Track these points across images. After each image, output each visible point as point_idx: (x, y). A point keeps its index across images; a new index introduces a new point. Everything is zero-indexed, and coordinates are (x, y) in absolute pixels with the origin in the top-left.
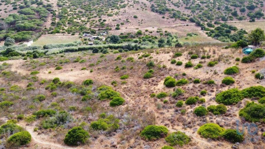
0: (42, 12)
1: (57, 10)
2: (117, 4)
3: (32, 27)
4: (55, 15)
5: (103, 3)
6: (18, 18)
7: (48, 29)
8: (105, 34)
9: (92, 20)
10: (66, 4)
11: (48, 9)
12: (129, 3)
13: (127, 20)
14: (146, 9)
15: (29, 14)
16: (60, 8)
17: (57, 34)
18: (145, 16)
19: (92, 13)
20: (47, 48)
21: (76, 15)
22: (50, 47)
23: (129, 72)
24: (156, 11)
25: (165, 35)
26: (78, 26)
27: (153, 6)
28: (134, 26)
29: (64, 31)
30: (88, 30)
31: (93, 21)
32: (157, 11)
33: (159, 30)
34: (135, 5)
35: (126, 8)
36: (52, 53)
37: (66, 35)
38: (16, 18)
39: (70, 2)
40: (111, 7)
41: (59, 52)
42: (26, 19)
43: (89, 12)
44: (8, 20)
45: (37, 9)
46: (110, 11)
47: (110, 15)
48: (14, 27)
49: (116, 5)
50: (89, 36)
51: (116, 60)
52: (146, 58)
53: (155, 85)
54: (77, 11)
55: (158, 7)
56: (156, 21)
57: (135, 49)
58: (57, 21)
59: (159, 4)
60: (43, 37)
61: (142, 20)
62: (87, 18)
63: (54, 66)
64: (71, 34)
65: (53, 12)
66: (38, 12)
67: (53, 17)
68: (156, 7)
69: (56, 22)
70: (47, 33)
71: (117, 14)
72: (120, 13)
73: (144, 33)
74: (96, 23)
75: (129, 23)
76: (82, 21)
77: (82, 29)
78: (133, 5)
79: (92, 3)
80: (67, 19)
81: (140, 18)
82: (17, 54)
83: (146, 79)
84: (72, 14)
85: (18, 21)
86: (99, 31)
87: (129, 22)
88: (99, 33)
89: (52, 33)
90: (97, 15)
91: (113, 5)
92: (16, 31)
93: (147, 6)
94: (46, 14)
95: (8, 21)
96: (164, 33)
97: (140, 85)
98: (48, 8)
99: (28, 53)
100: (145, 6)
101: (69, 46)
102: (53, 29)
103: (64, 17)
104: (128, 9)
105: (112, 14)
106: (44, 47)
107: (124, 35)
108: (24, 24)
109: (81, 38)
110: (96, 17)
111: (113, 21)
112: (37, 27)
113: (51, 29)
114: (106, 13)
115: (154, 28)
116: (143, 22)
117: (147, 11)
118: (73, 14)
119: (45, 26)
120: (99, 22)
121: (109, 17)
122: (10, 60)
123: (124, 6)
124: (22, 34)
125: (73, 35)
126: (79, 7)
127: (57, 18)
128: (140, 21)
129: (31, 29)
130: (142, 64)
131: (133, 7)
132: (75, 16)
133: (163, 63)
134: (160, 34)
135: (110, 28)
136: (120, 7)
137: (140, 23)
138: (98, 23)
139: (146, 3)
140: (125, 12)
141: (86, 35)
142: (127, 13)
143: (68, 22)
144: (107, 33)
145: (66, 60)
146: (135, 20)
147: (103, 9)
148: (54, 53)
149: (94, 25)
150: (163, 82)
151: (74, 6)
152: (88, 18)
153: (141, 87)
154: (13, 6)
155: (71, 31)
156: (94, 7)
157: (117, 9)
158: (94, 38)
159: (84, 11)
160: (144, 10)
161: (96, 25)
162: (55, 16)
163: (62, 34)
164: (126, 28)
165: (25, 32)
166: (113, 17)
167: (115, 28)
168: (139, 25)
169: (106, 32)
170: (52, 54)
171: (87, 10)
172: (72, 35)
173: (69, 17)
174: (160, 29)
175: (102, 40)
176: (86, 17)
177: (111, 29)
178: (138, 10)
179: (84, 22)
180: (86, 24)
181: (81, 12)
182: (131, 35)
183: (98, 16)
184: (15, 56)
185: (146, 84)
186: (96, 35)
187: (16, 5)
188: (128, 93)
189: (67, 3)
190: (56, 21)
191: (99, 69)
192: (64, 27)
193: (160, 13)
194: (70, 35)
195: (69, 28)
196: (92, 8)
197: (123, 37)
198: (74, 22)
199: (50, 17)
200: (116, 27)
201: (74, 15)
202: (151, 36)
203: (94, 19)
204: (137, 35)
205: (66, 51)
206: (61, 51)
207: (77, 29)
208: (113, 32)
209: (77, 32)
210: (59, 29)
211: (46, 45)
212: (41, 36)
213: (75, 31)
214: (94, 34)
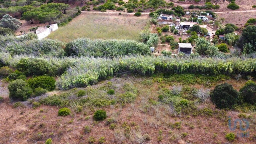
17: (108, 11)
22: (82, 48)
29: (122, 6)
30: (168, 7)
36: (74, 81)
37: (124, 15)
41: (95, 77)
50: (171, 21)
60: (83, 16)
64: (134, 13)
70: (91, 8)
86: (191, 10)
88: (193, 16)
89: (99, 9)
101: (128, 50)
102: (103, 2)
106: (66, 46)
109: (153, 25)
125: (138, 15)
135: (214, 4)
141: (164, 19)
148: (80, 85)
155: (134, 7)
158: (184, 27)
163: (118, 12)
165: (54, 4)
169: (208, 14)
170: (72, 87)
172: (136, 15)
177: (217, 8)
194: (131, 16)
200: (228, 3)
205: (118, 72)
206: (104, 71)
207: (146, 4)
208: (224, 15)
209: (145, 9)
210: (112, 2)
211: (73, 42)
212: (79, 15)
213: (141, 7)
214: (183, 17)
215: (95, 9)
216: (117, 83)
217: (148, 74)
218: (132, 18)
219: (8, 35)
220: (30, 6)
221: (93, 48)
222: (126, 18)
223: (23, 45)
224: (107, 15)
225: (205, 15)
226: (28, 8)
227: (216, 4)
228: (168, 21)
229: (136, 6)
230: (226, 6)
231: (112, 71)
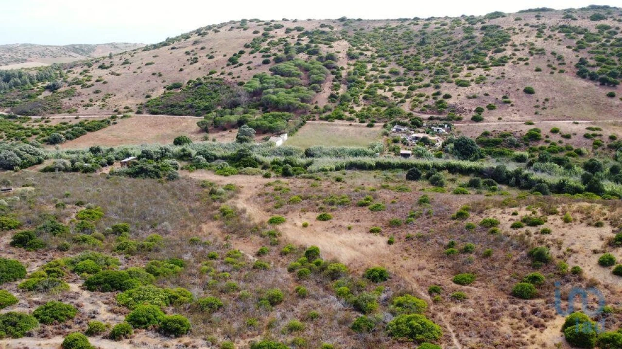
0: (315, 71)
1: (346, 67)
2: (486, 55)
3: (290, 104)
4: (340, 79)
5: (450, 53)
6: (268, 83)
7: (321, 108)
8: (444, 131)
9: (417, 93)
10: (365, 53)
11: (326, 66)
12: (517, 53)
13: (505, 97)
14: (561, 71)
15: (289, 74)
16: (351, 62)
17: (337, 122)
18: (555, 88)
19: (419, 77)
20: (312, 156)
21: (383, 80)
22: (318, 152)
23: (478, 265)
24: (590, 75)
25: (610, 146)
26: (384, 106)
27: (582, 62)
28: (521, 116)
29: (353, 116)
30: (406, 118)
31: (421, 96)
32: (593, 77)
33: (591, 132)
34: (531, 58)
35: (507, 67)
36: (320, 168)
37: (355, 126)
38: (264, 82)
39: (374, 49)
40: (469, 63)
41: (334, 167)
42: (282, 86)
43: (415, 72)
44: (251, 87)
45: (306, 64)
46: (465, 72)
47: (462, 84)
48: (259, 101)
49: (481, 57)
50: (404, 133)
51: (453, 219)
52: (533, 230)
53: (536, 326)
54: (387, 70)
55: (598, 65)
56: (586, 103)
57: (513, 180)
58: (342, 91)
59: (603, 56)
60: (309, 126)
61: (547, 100)
62: (407, 88)
63: (317, 208)
64: (366, 124)
65: (336, 72)
66: (306, 70)
67: (335, 83)
68: (593, 66)
69: (340, 95)
70: (317, 117)
71: (480, 80)
72: (489, 80)
73: (547, 137)
74: (426, 100)
75: (509, 105)
76: (394, 94)
77: (392, 115)
78: (527, 59)
79: (424, 51)
80: (363, 88)
81: (540, 95)
82: (254, 163)
83: (517, 300)
84: (376, 78)
85: (267, 88)
86: (431, 121)
87: (509, 102)
88: (430, 128)
89: (327, 119)
90: (432, 81)
91: (475, 57)
92: (261, 108)
93: (566, 61)
94: (321, 76)
95: (250, 89)
96: (606, 142)
97: (498, 318)
98: (327, 62)
99: (274, 163)
100: (560, 62)
101: (356, 154)
102: (330, 110)
103: (358, 82)
104: (510, 70)
105: (468, 82)
106: (306, 151)
107: (491, 138)
108: (278, 97)
109: (385, 137)
110: (427, 86)
111: (469, 98)
112: (300, 105)
113: (326, 109)
114: (454, 77)
115: (577, 123)
116: (547, 104)
117: (563, 75)
118: (378, 76)
119: (316, 102)
120: (434, 98)
121: (461, 88)
122: (239, 175)
123: (502, 62)
124: (271, 118)
125: (370, 126)
126: (394, 59)
127: (342, 86)
128: (540, 103)
129: (289, 108)
130: (516, 248)
131: (527, 64)
132: (381, 82)
133: (575, 255)
134: (593, 142)
135: (458, 115)
136: (490, 64)
137: (539, 109)
138: (431, 102)
139: (564, 55)
140: (503, 77)
141: (398, 130)
142: (506, 79)
143: (364, 95)
144: (450, 129)
145: (343, 198)
146: (525, 98)
147: (449, 68)
148: (323, 170)
149: (422, 105)
150: (560, 321)
151: (383, 59)
152: (410, 89)
153: (498, 324)
154: (263, 56)
155: (367, 117)
156: (427, 61)
157: (483, 68)
158: (416, 138)
159: (402, 70)
160: (556, 72)
161: (425, 106)
162: (340, 81)
163: (348, 123)
164: (500, 119)
165: (277, 113)
166: (470, 88)
167: (470, 116)
168: (536, 113)
169: (446, 126)
170: (319, 171)
171: (410, 69)
172: (368, 126)
173: (368, 84)
174: (597, 129)
175: (433, 145)
176: (406, 85)
177: (459, 119)
178: (539, 73)
179: (400, 97)
180: (402, 102)
181: (396, 73)
182: (511, 140)
183: (433, 84)
184: (251, 166)
185: (514, 317)
186: (421, 130)
187: (269, 54)
188: (462, 335)
189: (368, 50)
190: (339, 91)
191: (408, 238)
192: (354, 106)
193: (604, 82)
194: (363, 126)
195: (364, 109)
196: (421, 63)
197: (488, 141)
198: (378, 96)
199: (328, 83)
200: (474, 114)
201: (379, 80)
202: (564, 147)
203: (422, 91)
204: (525, 139)
205: (349, 166)
206: (338, 164)
207: (381, 114)
208: (464, 127)
209: (379, 119)
210: (342, 111)
211: (311, 147)
212: (305, 125)
213: (375, 117)
214: (418, 129)
215: (321, 119)
216: (349, 172)
217: (370, 168)
218: (364, 129)
221: (328, 152)
222: (358, 129)
223: (268, 150)
224: (336, 125)
225: (442, 127)
227: (460, 115)
228: (402, 133)
229: (370, 115)
230: (471, 117)
231: (344, 166)
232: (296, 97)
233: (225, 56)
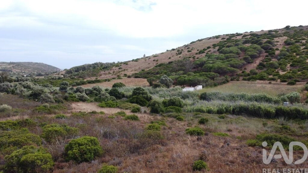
1: (281, 49)
3: (221, 68)
7: (248, 73)
11: (262, 47)
15: (230, 52)
16: (287, 46)
17: (257, 81)
22: (214, 97)
29: (276, 77)
37: (275, 84)
38: (210, 58)
42: (220, 59)
45: (247, 48)
60: (230, 84)
64: (286, 83)
65: (270, 51)
66: (245, 51)
67: (267, 58)
70: (241, 78)
80: (292, 59)
89: (249, 80)
94: (255, 52)
95: (198, 62)
98: (264, 45)
102: (255, 74)
103: (289, 56)
106: (201, 95)
108: (213, 65)
112: (228, 69)
113: (252, 73)
119: (245, 69)
125: (291, 84)
127: (273, 59)
143: (292, 63)
155: (290, 78)
162: (272, 56)
163: (268, 82)
170: (191, 111)
189: (304, 39)
192: (280, 71)
195: (289, 73)
198: (306, 63)
199: (261, 57)
205: (236, 111)
211: (207, 92)
212: (226, 83)
215: (244, 80)
217: (266, 115)
218: (283, 86)
219: (162, 87)
220: (185, 75)
221: (223, 98)
223: (170, 94)
226: (183, 77)
229: (293, 76)
231: (232, 109)
232: (227, 64)
233: (198, 50)
